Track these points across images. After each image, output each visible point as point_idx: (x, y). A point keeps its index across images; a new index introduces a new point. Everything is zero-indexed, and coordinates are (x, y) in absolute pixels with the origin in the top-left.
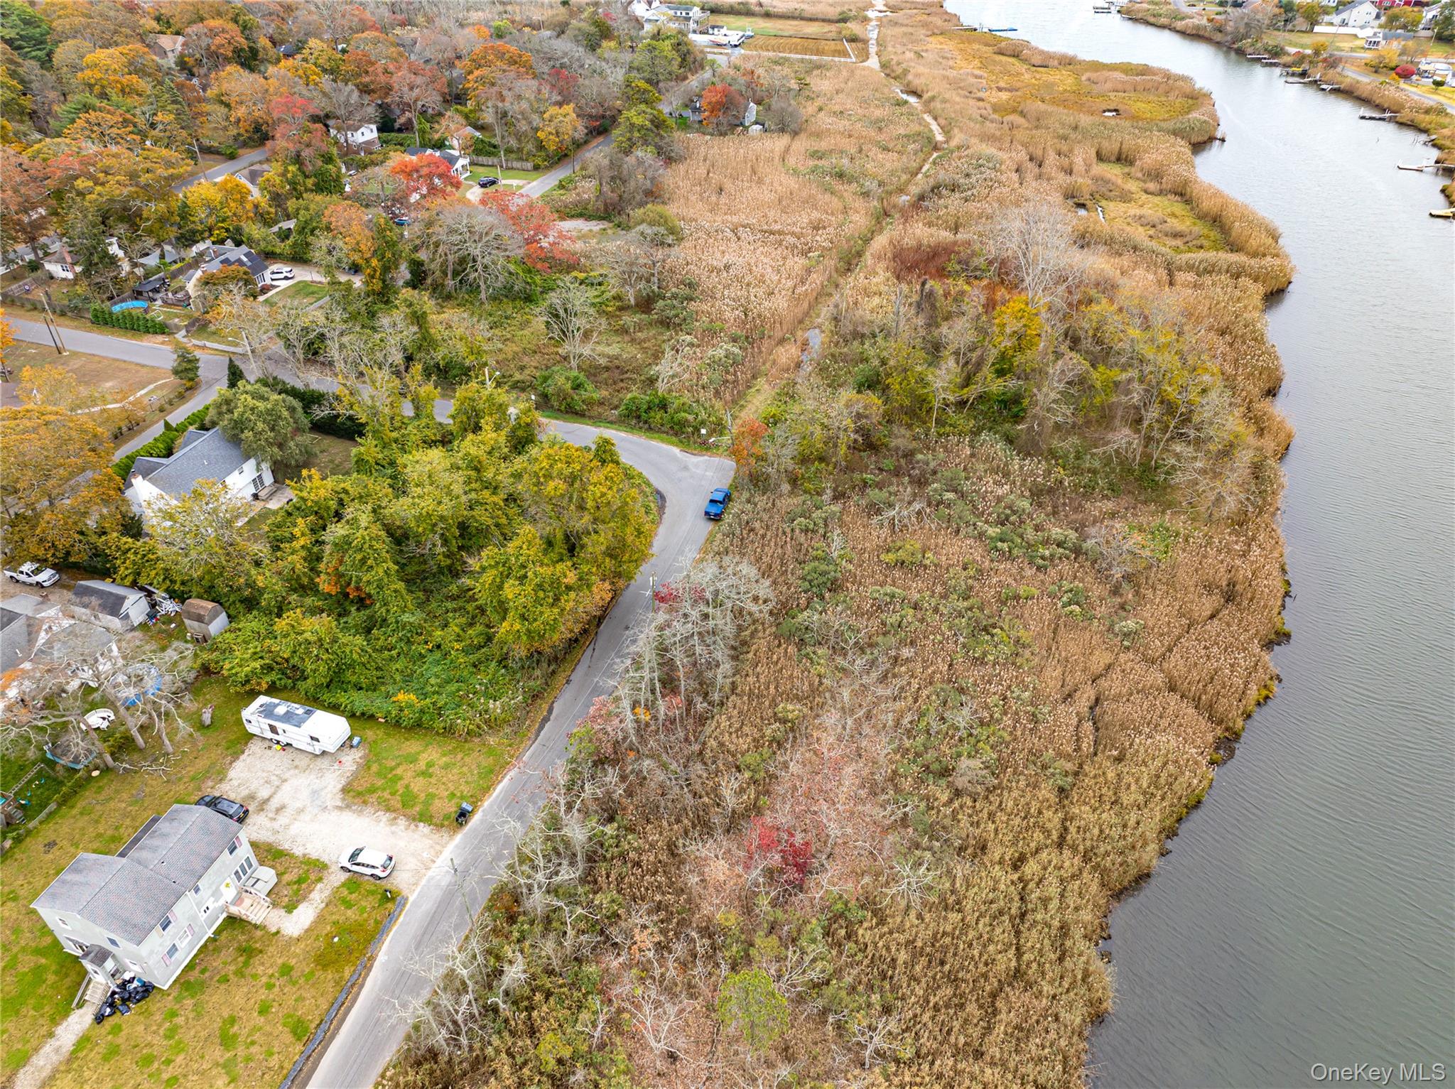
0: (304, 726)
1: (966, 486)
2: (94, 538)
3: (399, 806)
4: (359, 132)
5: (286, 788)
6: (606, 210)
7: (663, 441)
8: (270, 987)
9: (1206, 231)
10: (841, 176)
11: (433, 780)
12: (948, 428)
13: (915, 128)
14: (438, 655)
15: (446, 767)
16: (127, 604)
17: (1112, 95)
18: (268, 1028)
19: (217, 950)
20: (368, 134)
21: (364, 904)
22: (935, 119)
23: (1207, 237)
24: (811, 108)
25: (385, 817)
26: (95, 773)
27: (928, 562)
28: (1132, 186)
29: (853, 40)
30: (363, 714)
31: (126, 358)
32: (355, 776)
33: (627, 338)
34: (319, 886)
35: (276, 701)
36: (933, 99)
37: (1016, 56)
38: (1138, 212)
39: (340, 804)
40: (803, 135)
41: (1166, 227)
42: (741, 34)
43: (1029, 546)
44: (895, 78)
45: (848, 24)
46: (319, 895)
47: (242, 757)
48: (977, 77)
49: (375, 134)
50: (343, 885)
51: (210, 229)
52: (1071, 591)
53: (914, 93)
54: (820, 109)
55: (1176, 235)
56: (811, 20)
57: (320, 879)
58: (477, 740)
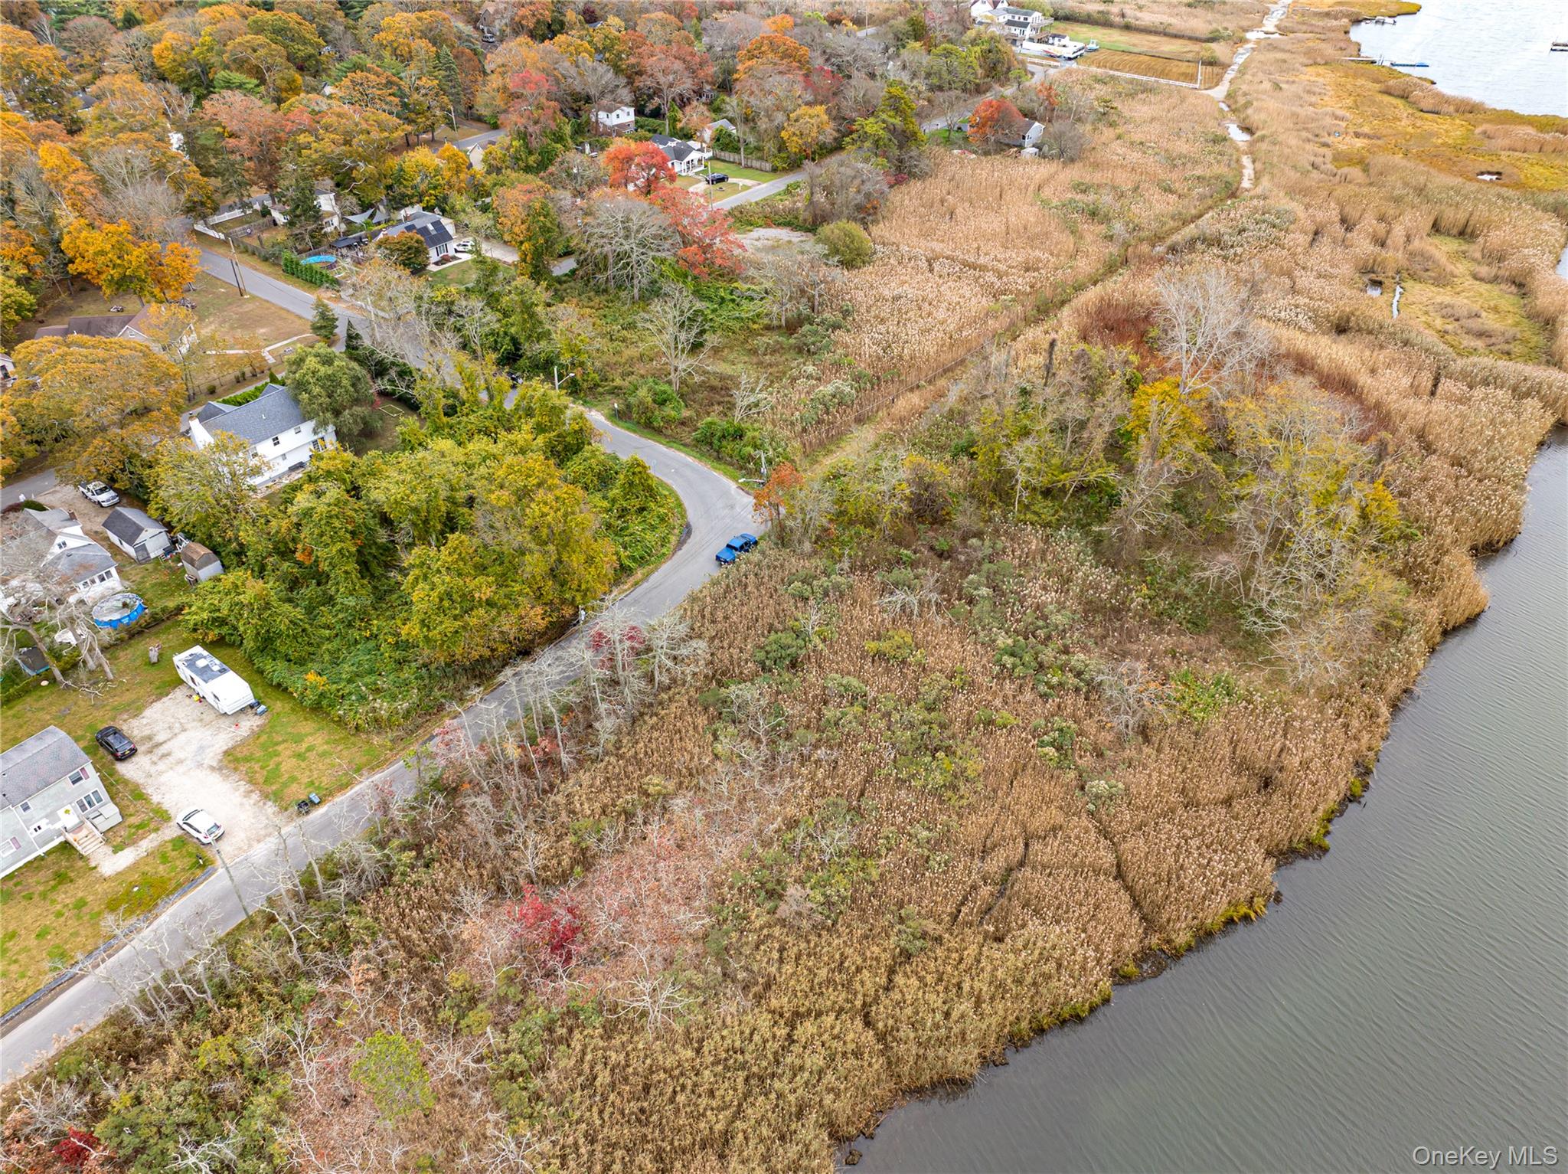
0: (211, 683)
1: (1009, 585)
2: (139, 470)
3: (261, 781)
4: (614, 114)
5: (182, 737)
6: (814, 222)
7: (725, 474)
8: (59, 915)
9: (1528, 334)
10: (1093, 214)
11: (303, 765)
12: (1029, 516)
13: (1221, 170)
14: (371, 644)
15: (322, 755)
16: (143, 536)
17: (1504, 155)
18: (34, 952)
19: (38, 869)
20: (625, 116)
21: (178, 863)
22: (1254, 162)
23: (1524, 342)
24: (1108, 133)
25: (243, 786)
26: (45, 683)
27: (911, 659)
28: (1461, 268)
29: (1211, 63)
30: (279, 685)
31: (291, 308)
32: (243, 743)
33: (755, 360)
34: (153, 835)
35: (205, 653)
36: (1262, 138)
37: (1404, 97)
38: (1447, 300)
39: (215, 764)
40: (1078, 165)
41: (1474, 324)
42: (1080, 45)
43: (1041, 665)
44: (1234, 111)
45: (1213, 45)
46: (148, 844)
47: (165, 699)
48: (1336, 118)
49: (632, 118)
50: (172, 840)
51: (421, 196)
52: (1061, 730)
53: (1248, 130)
54: (1119, 137)
55: (1481, 334)
56: (1176, 36)
57: (157, 830)
58: (364, 736)
